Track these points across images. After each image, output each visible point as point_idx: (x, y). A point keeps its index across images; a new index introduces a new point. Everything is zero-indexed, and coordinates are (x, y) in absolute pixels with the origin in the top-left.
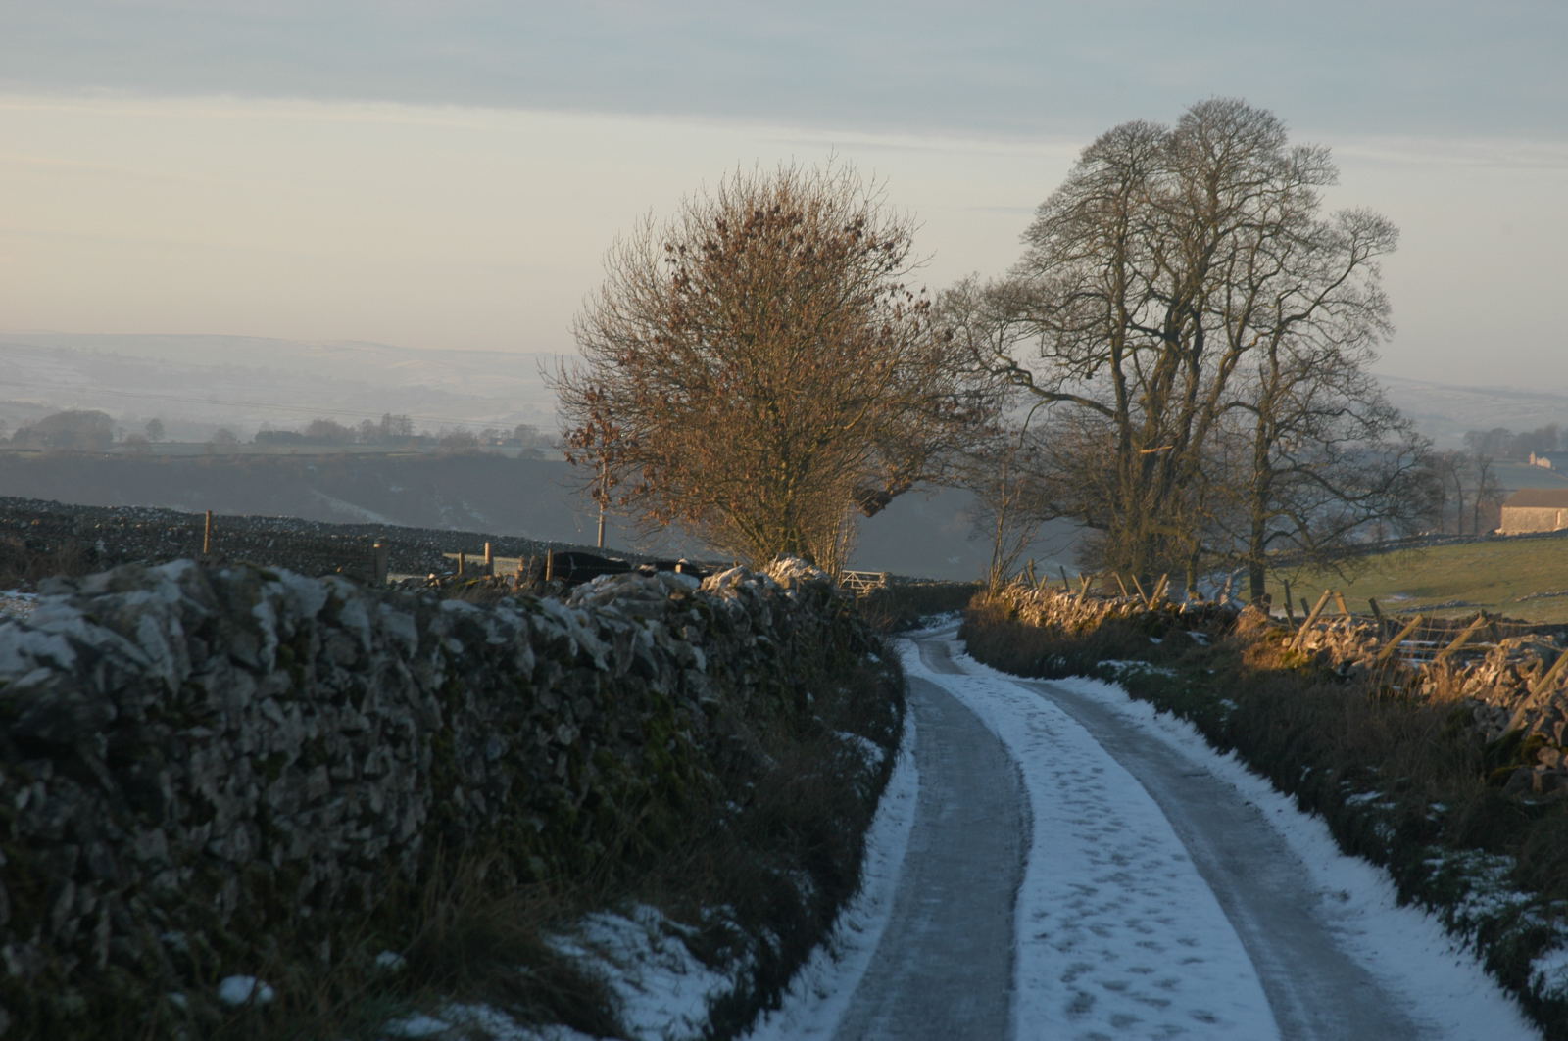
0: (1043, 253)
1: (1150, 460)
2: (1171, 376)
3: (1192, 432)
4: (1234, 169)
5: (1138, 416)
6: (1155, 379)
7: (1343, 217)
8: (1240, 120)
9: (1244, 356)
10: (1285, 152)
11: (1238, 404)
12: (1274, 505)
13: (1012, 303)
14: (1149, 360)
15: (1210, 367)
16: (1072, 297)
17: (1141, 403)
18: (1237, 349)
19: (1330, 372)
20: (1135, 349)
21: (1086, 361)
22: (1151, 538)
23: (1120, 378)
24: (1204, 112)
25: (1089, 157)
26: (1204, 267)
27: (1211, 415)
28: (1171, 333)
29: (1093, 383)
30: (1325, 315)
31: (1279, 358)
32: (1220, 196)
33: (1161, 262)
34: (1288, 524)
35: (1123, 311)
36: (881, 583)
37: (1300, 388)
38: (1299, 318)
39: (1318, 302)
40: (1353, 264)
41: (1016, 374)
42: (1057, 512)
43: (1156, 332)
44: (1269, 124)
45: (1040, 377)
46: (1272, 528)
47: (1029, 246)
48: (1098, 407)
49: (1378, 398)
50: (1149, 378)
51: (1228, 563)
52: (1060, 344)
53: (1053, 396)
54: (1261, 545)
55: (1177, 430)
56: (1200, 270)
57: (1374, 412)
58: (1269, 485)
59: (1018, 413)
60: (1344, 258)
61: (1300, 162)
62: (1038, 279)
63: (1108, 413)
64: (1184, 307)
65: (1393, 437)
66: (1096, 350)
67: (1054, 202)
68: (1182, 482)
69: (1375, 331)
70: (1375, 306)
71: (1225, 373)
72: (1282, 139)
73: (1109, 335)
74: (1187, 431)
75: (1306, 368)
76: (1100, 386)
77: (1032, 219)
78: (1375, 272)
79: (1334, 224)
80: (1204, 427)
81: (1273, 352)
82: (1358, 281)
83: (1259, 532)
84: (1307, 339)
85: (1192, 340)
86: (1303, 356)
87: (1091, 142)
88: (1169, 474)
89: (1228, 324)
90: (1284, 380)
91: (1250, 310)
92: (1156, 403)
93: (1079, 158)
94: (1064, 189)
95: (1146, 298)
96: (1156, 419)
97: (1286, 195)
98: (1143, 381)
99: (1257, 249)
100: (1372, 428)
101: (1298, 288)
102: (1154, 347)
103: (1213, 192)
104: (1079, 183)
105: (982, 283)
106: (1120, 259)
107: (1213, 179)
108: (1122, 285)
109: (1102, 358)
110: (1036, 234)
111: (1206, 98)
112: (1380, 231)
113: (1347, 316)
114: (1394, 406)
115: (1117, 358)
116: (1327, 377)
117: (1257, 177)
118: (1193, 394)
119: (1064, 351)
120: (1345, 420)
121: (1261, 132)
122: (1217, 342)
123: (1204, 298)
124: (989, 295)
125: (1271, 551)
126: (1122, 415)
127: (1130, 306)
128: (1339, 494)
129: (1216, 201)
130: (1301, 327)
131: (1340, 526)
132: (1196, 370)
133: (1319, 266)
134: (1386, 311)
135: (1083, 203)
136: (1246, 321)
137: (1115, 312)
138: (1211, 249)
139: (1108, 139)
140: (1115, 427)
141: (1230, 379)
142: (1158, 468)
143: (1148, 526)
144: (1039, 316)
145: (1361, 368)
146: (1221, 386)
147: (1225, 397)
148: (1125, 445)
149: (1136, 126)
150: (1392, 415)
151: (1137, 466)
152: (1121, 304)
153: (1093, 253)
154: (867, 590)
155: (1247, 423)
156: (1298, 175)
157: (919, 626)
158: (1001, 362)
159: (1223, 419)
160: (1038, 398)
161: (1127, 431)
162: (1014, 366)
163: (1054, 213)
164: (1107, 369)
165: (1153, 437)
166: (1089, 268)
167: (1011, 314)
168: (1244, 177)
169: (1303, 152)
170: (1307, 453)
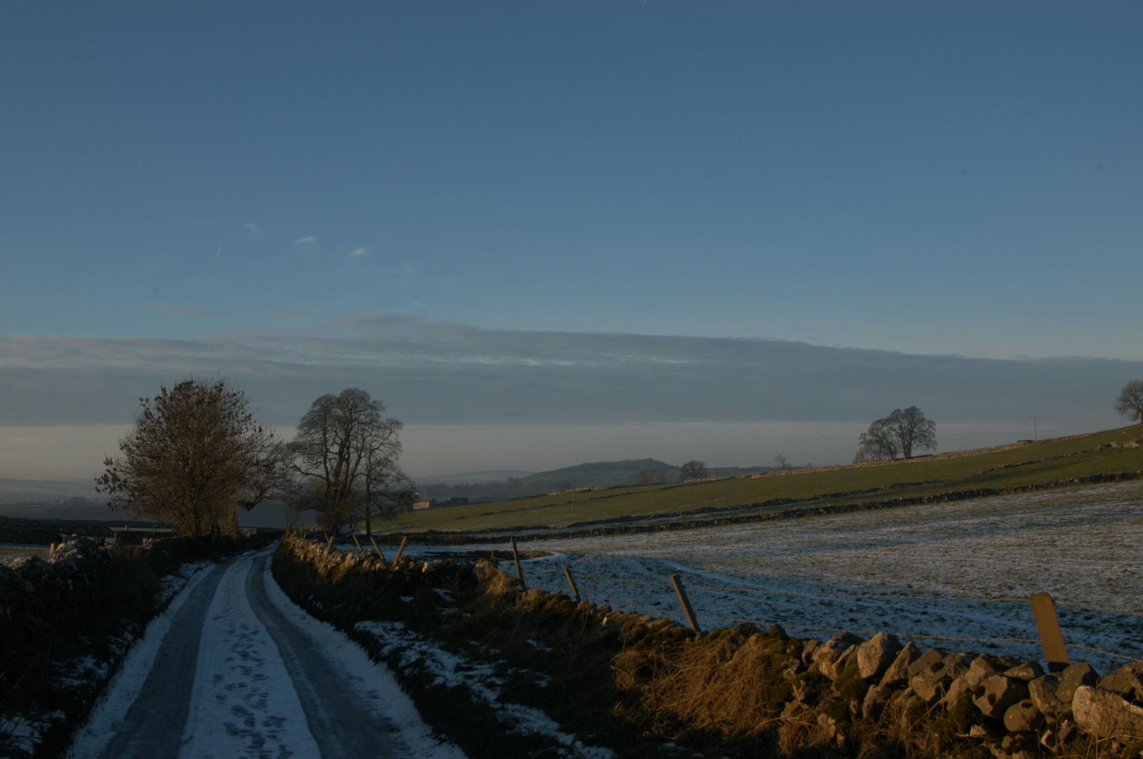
0: (302, 432)
1: (336, 491)
2: (341, 465)
3: (348, 482)
4: (356, 407)
5: (332, 478)
6: (336, 469)
7: (387, 420)
8: (358, 393)
9: (362, 459)
10: (370, 402)
11: (361, 473)
12: (372, 503)
13: (295, 447)
14: (334, 463)
15: (352, 465)
16: (311, 445)
17: (333, 475)
18: (360, 458)
19: (386, 464)
20: (330, 460)
21: (316, 464)
22: (338, 513)
23: (326, 468)
24: (347, 391)
25: (315, 404)
26: (349, 436)
27: (353, 476)
28: (340, 453)
29: (319, 470)
30: (383, 448)
31: (372, 460)
32: (353, 414)
33: (337, 434)
34: (376, 507)
35: (327, 449)
36: (254, 532)
37: (378, 469)
38: (377, 449)
39: (382, 444)
40: (391, 433)
41: (296, 468)
42: (310, 507)
43: (336, 454)
44: (365, 394)
45: (303, 469)
46: (371, 509)
47: (298, 431)
48: (321, 477)
49: (400, 471)
50: (335, 467)
51: (361, 519)
52: (309, 458)
53: (307, 474)
54: (369, 514)
55: (344, 482)
56: (348, 435)
57: (398, 475)
58: (370, 496)
59: (298, 478)
60: (388, 431)
61: (375, 405)
62: (301, 440)
63: (323, 478)
64: (344, 446)
65: (404, 482)
66: (319, 460)
67: (305, 418)
68: (346, 497)
69: (397, 452)
70: (398, 445)
71: (357, 465)
72: (369, 399)
73: (322, 455)
74: (346, 481)
75: (379, 463)
76: (321, 471)
77: (299, 423)
78: (397, 435)
79: (385, 422)
80: (351, 480)
81: (369, 459)
82: (392, 438)
83: (368, 509)
84: (380, 454)
85: (347, 456)
86: (379, 459)
87: (315, 400)
88: (342, 494)
89: (357, 451)
90: (373, 467)
91: (363, 446)
92: (337, 474)
93: (312, 404)
94: (308, 414)
95: (333, 444)
96: (337, 479)
97: (371, 414)
98: (332, 469)
99: (363, 430)
100: (398, 480)
101: (376, 441)
102: (335, 459)
103: (351, 413)
104: (313, 412)
105: (285, 442)
106: (324, 434)
107: (350, 410)
108: (326, 441)
109: (321, 463)
110: (301, 427)
111: (347, 387)
112: (398, 423)
113: (390, 448)
114: (404, 472)
115: (325, 462)
116: (385, 466)
117: (362, 409)
118: (348, 471)
119: (310, 461)
120: (391, 477)
121: (363, 397)
122: (354, 456)
123: (350, 443)
124: (288, 445)
125: (372, 514)
126: (327, 479)
127: (328, 447)
128: (391, 499)
129: (352, 416)
130: (377, 452)
131: (391, 508)
132: (348, 464)
133: (381, 434)
134: (400, 446)
135: (313, 419)
136: (361, 451)
137: (324, 448)
138: (351, 429)
139: (319, 401)
140: (325, 482)
141: (359, 467)
142: (339, 493)
143: (337, 510)
144: (302, 451)
145: (394, 462)
146: (356, 468)
147: (356, 473)
148: (328, 488)
149: (328, 395)
150: (403, 475)
151: (332, 493)
152: (326, 446)
153: (317, 432)
154: (249, 535)
155: (364, 478)
156: (373, 407)
157: (267, 545)
158: (292, 465)
159: (358, 478)
160: (303, 475)
161: (329, 483)
162: (296, 466)
163: (305, 421)
164: (322, 466)
165: (337, 484)
166: (316, 436)
167: (294, 451)
168: (359, 409)
169: (375, 402)
170: (381, 487)
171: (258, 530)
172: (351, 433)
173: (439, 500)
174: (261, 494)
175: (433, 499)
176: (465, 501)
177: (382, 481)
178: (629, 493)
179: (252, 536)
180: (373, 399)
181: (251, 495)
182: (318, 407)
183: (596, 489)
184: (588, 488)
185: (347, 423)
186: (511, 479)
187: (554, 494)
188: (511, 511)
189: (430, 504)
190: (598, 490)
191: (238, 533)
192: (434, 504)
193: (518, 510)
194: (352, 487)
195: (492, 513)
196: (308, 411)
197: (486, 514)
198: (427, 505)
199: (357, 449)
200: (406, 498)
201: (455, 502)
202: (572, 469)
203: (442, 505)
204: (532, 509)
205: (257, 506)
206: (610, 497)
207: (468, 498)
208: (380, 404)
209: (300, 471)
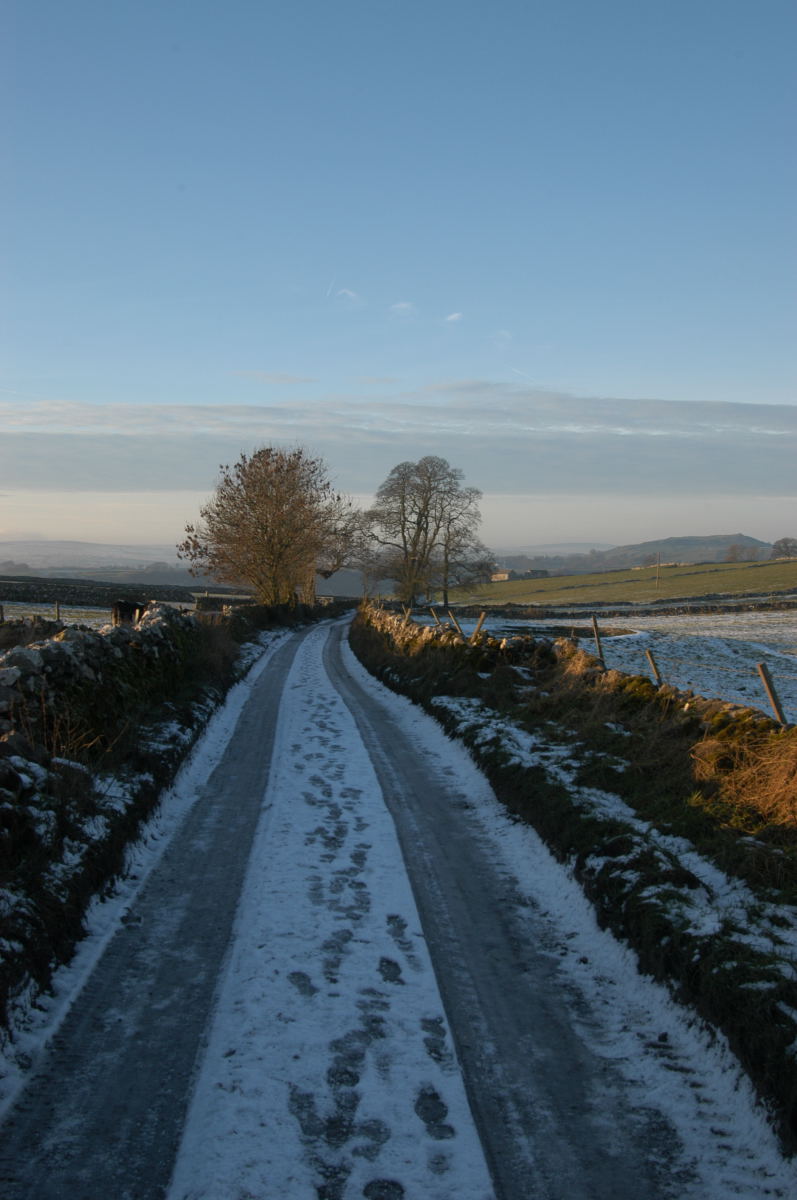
0: (380, 500)
1: (414, 561)
2: (419, 535)
3: (426, 552)
4: (435, 476)
5: (409, 548)
6: (414, 539)
7: (467, 489)
8: (437, 461)
9: (440, 529)
10: (450, 470)
11: (439, 544)
12: (450, 573)
13: (372, 516)
14: (412, 532)
15: (430, 535)
16: (389, 514)
17: (411, 544)
18: (438, 527)
19: (465, 534)
20: (408, 529)
21: (394, 533)
22: (415, 584)
23: (404, 537)
24: (425, 459)
25: (393, 472)
27: (432, 546)
28: (418, 523)
29: (396, 539)
30: (462, 518)
31: (450, 530)
32: (432, 483)
33: (415, 504)
34: (454, 579)
35: (405, 518)
36: (332, 601)
37: (456, 539)
38: (456, 519)
39: (461, 514)
40: (470, 502)
41: (374, 537)
42: (387, 577)
43: (414, 523)
44: (445, 462)
45: (381, 538)
46: (449, 580)
47: (376, 499)
48: (398, 546)
49: (479, 542)
50: (412, 537)
51: (439, 590)
52: (387, 527)
53: (384, 543)
54: (446, 585)
55: (422, 552)
56: (426, 504)
57: (478, 545)
58: (448, 567)
59: (375, 547)
60: (467, 501)
61: (454, 473)
62: (379, 508)
63: (401, 548)
64: (423, 515)
65: (483, 553)
66: (397, 529)
67: (383, 486)
68: (424, 567)
69: (477, 522)
70: (477, 515)
71: (435, 535)
72: (449, 467)
73: (400, 524)
75: (458, 533)
76: (399, 540)
77: (377, 491)
78: (476, 505)
79: (464, 491)
80: (429, 551)
81: (448, 529)
82: (472, 508)
83: (445, 580)
84: (458, 524)
85: (425, 526)
86: (457, 529)
87: (393, 468)
88: (420, 564)
89: (436, 521)
90: (451, 537)
91: (441, 516)
92: (415, 543)
93: (390, 472)
94: (386, 482)
95: (411, 514)
96: (415, 549)
97: (450, 483)
98: (410, 538)
99: (442, 499)
100: (477, 551)
101: (454, 510)
102: (413, 528)
103: (430, 482)
104: (391, 480)
105: (363, 510)
106: (403, 503)
107: (429, 478)
108: (404, 509)
109: (399, 532)
110: (379, 495)
111: (426, 454)
112: (477, 492)
113: (469, 518)
114: (483, 543)
115: (403, 532)
116: (464, 536)
117: (442, 478)
118: (426, 541)
119: (387, 530)
120: (469, 548)
121: (442, 465)
122: (432, 526)
123: (428, 513)
124: (365, 514)
125: (451, 585)
126: (405, 548)
127: (407, 516)
128: (469, 571)
129: (431, 485)
130: (456, 521)
131: (470, 579)
132: (426, 533)
133: (460, 503)
134: (479, 516)
135: (391, 487)
136: (440, 521)
137: (402, 518)
138: (430, 497)
139: (398, 468)
140: (403, 552)
141: (437, 537)
142: (416, 564)
143: (414, 581)
144: (380, 519)
145: (474, 533)
146: (434, 538)
147: (436, 542)
148: (406, 557)
149: (407, 463)
150: (482, 546)
151: (410, 563)
152: (404, 516)
153: (395, 500)
154: (326, 604)
155: (442, 548)
156: (453, 477)
157: (344, 614)
158: (370, 534)
159: (436, 548)
160: (380, 544)
161: (407, 553)
162: (373, 534)
163: (383, 489)
164: (400, 535)
165: (414, 554)
166: (394, 505)
167: (372, 519)
168: (438, 478)
169: (455, 470)
170: (459, 558)
171: (335, 598)
172: (431, 502)
173: (518, 571)
174: (339, 562)
175: (512, 571)
176: (545, 574)
177: (461, 552)
178: (716, 571)
179: (330, 604)
180: (452, 467)
181: (328, 563)
182: (396, 475)
183: (682, 564)
184: (673, 564)
185: (425, 492)
186: (593, 552)
187: (638, 569)
188: (593, 585)
189: (509, 576)
190: (685, 566)
191: (315, 602)
192: (513, 576)
193: (599, 585)
194: (430, 557)
195: (573, 587)
196: (386, 479)
197: (567, 588)
198: (506, 577)
199: (435, 518)
200: (485, 569)
201: (535, 574)
202: (656, 543)
203: (521, 577)
204: (614, 583)
205: (334, 575)
206: (696, 573)
207: (549, 570)
208: (461, 471)
209: (377, 538)
